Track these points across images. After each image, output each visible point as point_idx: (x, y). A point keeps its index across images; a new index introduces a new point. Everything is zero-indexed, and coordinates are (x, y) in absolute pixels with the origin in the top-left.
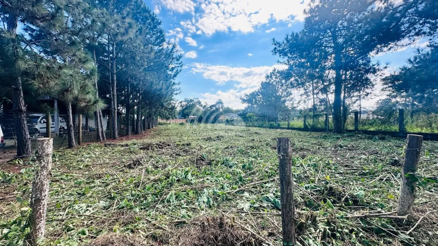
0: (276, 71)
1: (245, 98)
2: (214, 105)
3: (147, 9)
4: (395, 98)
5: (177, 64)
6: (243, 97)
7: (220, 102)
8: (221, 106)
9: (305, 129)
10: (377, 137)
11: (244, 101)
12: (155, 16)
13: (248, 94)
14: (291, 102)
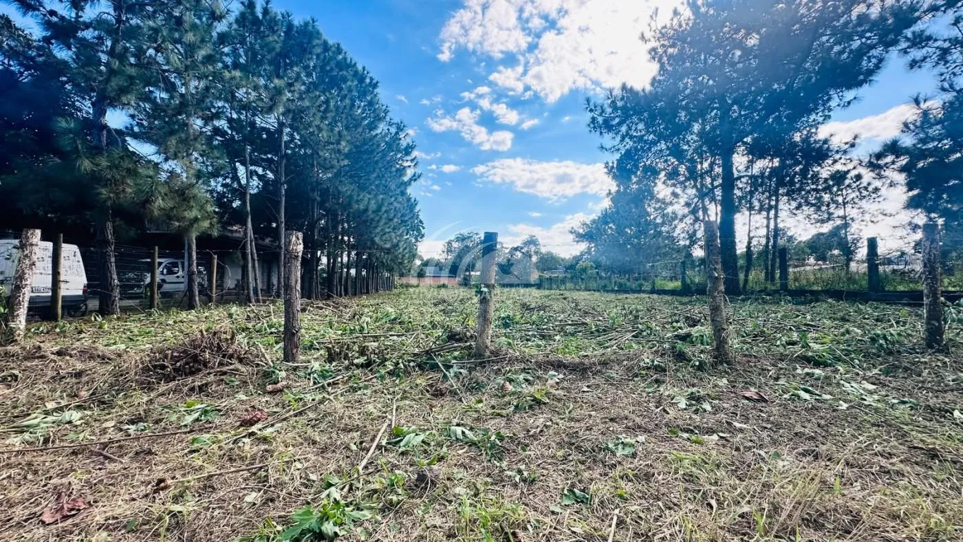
1: (581, 231)
2: (518, 247)
3: (349, 60)
6: (576, 228)
7: (532, 241)
8: (533, 248)
9: (685, 291)
11: (581, 237)
12: (366, 72)
13: (588, 223)
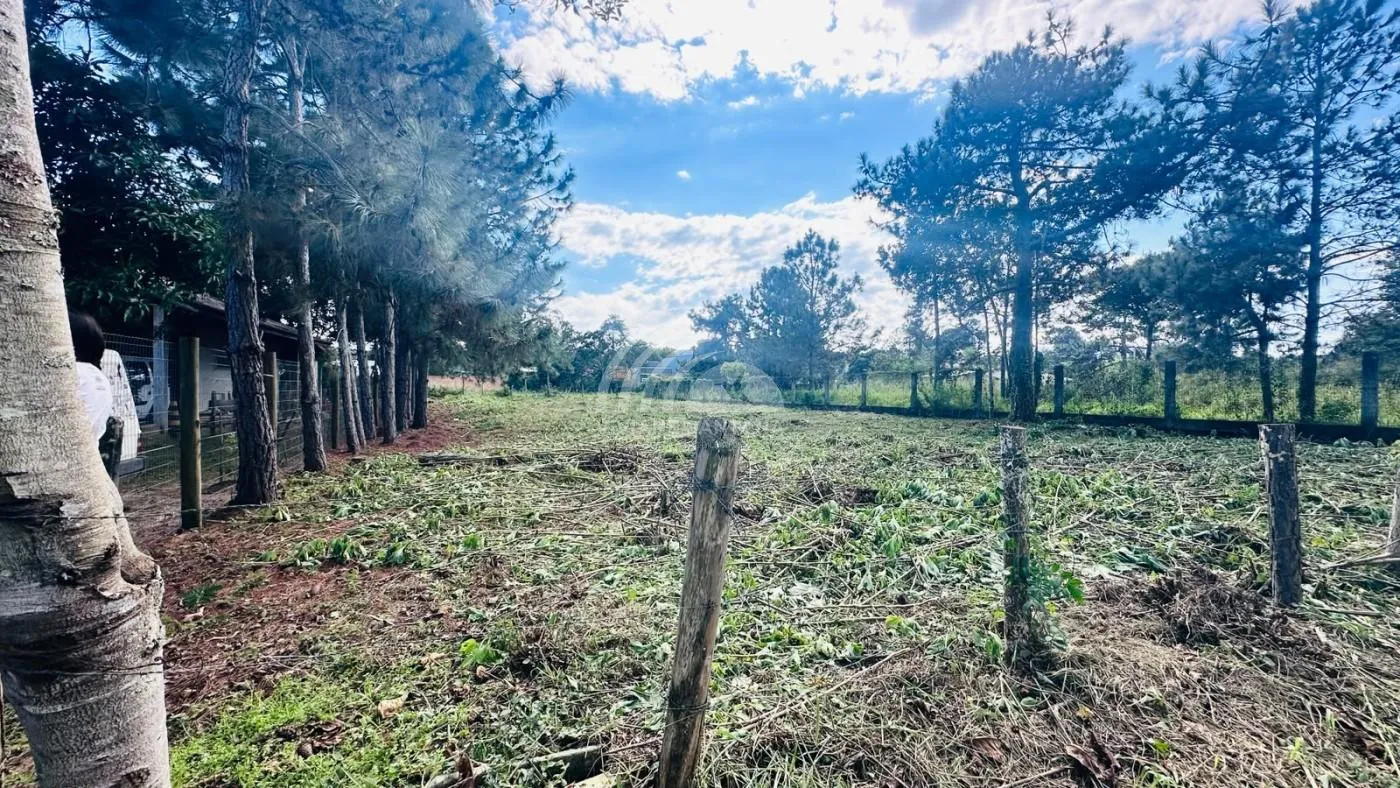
0: (814, 240)
2: (595, 333)
4: (1100, 328)
5: (557, 200)
7: (615, 325)
9: (916, 410)
10: (1134, 432)
13: (714, 305)
14: (856, 334)
